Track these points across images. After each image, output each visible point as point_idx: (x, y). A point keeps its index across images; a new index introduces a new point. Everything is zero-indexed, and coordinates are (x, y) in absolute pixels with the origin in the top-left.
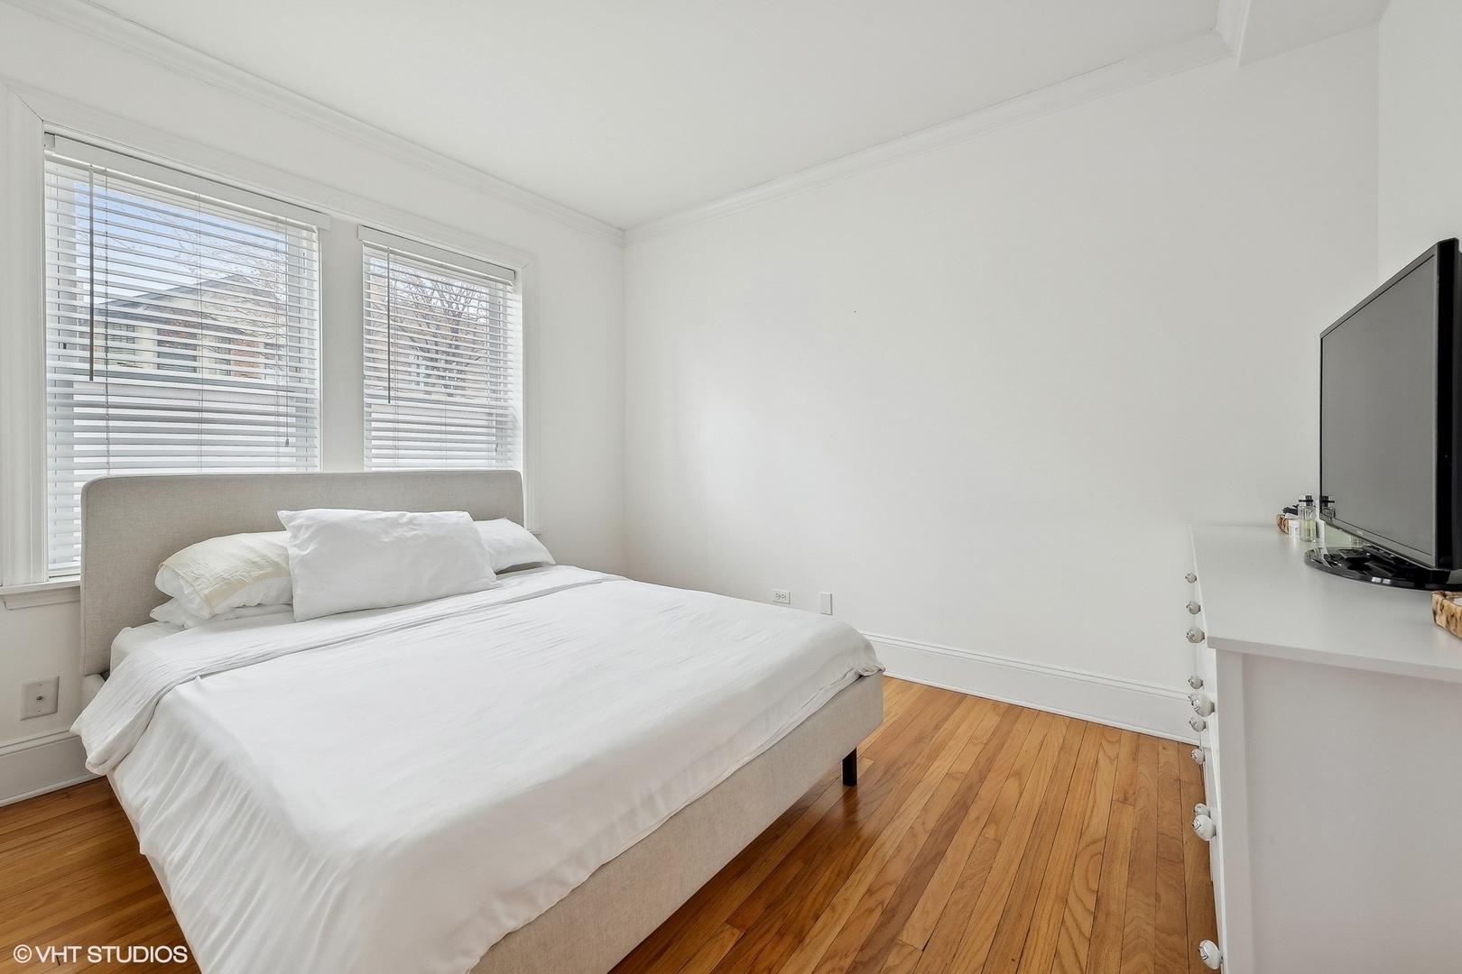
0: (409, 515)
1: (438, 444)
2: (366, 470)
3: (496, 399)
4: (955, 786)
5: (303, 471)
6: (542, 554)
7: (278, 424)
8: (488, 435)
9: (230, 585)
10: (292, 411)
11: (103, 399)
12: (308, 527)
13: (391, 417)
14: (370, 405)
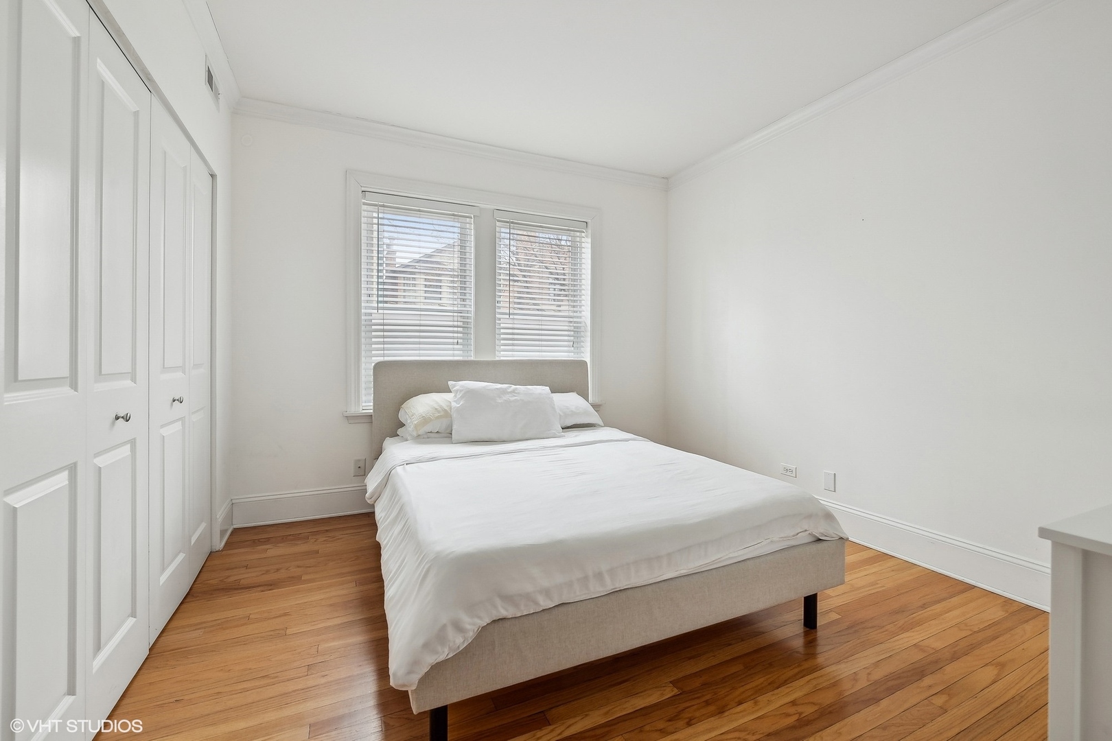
0: (514, 387)
1: (537, 343)
2: (497, 359)
3: (574, 312)
4: (920, 656)
5: (466, 359)
6: (594, 418)
7: (453, 332)
8: (569, 336)
9: (425, 420)
10: (460, 324)
11: (382, 321)
12: (461, 391)
13: (511, 326)
14: (500, 319)
